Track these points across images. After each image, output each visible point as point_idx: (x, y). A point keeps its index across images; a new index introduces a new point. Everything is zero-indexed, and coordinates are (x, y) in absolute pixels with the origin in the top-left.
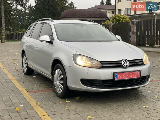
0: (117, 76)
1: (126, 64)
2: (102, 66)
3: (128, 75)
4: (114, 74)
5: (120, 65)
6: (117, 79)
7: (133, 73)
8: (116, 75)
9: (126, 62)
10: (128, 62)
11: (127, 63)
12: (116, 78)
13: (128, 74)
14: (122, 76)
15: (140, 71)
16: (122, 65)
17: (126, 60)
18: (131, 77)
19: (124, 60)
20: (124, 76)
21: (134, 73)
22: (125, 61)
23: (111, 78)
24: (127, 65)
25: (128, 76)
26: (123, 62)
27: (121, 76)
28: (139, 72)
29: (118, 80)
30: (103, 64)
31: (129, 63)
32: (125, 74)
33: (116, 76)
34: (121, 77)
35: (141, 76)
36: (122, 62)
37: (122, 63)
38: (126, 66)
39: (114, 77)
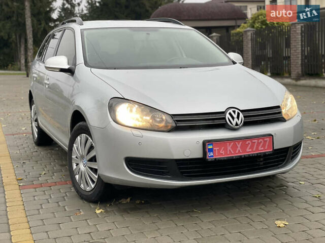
0: (211, 150)
1: (236, 120)
2: (174, 125)
3: (239, 146)
4: (205, 143)
5: (222, 122)
6: (212, 156)
7: (254, 141)
8: (210, 147)
9: (235, 116)
10: (241, 115)
11: (238, 117)
12: (210, 154)
13: (241, 143)
14: (226, 150)
15: (272, 136)
16: (226, 121)
17: (237, 111)
18: (248, 150)
19: (231, 111)
20: (229, 148)
21: (256, 141)
22: (234, 112)
23: (198, 154)
24: (239, 122)
25: (241, 147)
26: (228, 116)
27: (223, 148)
28: (268, 139)
29: (215, 159)
30: (176, 120)
31: (244, 117)
32: (232, 143)
33: (209, 149)
34: (223, 152)
35: (275, 148)
36: (225, 116)
37: (225, 118)
38: (237, 124)
39: (205, 153)
